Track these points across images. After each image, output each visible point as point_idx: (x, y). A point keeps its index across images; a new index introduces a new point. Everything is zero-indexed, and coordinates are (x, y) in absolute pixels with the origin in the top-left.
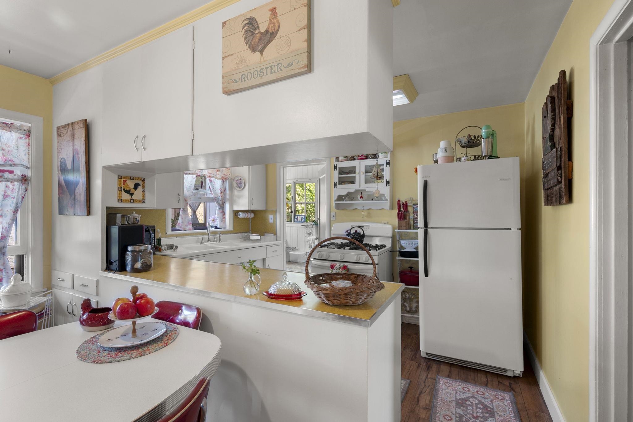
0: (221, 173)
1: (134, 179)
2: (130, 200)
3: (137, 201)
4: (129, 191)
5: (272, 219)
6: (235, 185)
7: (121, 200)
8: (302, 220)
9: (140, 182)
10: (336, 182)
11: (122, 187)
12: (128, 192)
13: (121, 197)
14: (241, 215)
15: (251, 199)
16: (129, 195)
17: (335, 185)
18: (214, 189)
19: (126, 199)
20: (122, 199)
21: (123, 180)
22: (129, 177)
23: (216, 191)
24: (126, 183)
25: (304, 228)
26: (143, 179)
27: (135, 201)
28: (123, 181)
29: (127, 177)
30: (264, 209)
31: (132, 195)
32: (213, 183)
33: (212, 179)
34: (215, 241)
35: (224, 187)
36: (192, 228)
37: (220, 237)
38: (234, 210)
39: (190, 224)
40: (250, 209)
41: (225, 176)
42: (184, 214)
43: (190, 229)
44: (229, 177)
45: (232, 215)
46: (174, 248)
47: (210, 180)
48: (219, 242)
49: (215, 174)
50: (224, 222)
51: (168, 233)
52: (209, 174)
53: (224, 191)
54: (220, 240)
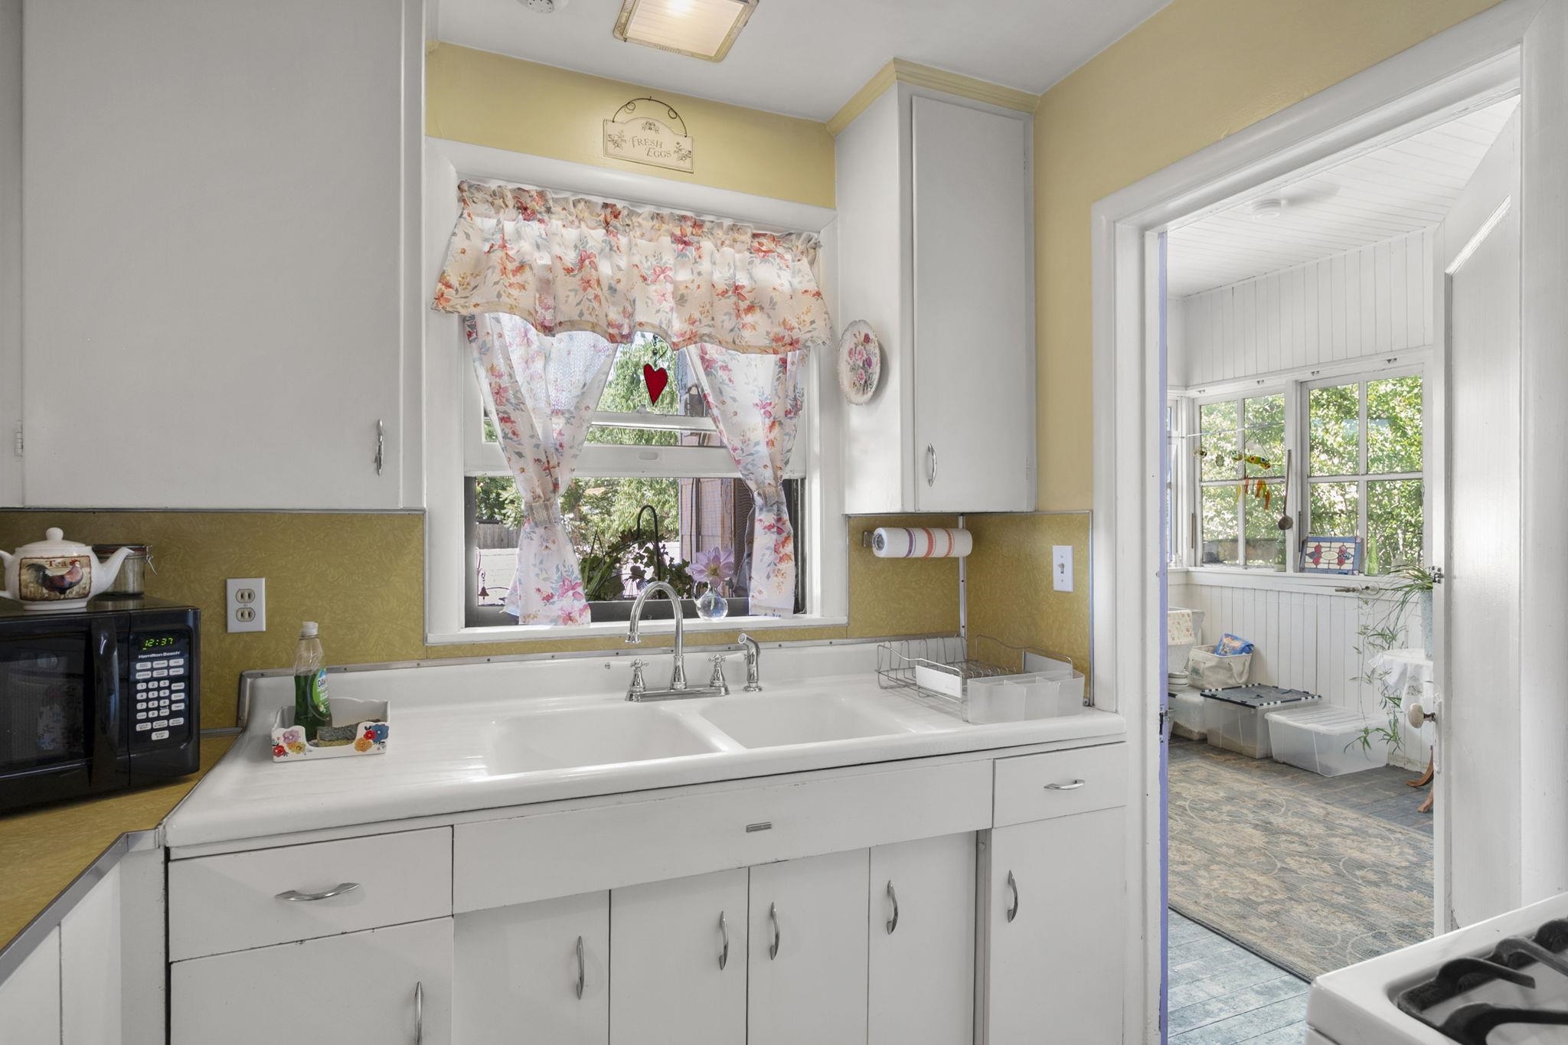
0: (769, 317)
5: (1069, 569)
6: (846, 378)
8: (1341, 562)
14: (893, 545)
15: (922, 450)
18: (723, 403)
23: (736, 414)
25: (1351, 602)
30: (1023, 506)
32: (720, 373)
33: (713, 351)
34: (717, 683)
35: (787, 396)
36: (582, 611)
37: (750, 662)
38: (848, 517)
39: (571, 593)
40: (910, 509)
41: (786, 333)
42: (534, 536)
43: (571, 619)
44: (809, 335)
45: (841, 542)
46: (361, 732)
47: (702, 358)
48: (746, 689)
49: (728, 325)
50: (780, 578)
51: (433, 638)
52: (687, 327)
53: (787, 413)
54: (750, 677)
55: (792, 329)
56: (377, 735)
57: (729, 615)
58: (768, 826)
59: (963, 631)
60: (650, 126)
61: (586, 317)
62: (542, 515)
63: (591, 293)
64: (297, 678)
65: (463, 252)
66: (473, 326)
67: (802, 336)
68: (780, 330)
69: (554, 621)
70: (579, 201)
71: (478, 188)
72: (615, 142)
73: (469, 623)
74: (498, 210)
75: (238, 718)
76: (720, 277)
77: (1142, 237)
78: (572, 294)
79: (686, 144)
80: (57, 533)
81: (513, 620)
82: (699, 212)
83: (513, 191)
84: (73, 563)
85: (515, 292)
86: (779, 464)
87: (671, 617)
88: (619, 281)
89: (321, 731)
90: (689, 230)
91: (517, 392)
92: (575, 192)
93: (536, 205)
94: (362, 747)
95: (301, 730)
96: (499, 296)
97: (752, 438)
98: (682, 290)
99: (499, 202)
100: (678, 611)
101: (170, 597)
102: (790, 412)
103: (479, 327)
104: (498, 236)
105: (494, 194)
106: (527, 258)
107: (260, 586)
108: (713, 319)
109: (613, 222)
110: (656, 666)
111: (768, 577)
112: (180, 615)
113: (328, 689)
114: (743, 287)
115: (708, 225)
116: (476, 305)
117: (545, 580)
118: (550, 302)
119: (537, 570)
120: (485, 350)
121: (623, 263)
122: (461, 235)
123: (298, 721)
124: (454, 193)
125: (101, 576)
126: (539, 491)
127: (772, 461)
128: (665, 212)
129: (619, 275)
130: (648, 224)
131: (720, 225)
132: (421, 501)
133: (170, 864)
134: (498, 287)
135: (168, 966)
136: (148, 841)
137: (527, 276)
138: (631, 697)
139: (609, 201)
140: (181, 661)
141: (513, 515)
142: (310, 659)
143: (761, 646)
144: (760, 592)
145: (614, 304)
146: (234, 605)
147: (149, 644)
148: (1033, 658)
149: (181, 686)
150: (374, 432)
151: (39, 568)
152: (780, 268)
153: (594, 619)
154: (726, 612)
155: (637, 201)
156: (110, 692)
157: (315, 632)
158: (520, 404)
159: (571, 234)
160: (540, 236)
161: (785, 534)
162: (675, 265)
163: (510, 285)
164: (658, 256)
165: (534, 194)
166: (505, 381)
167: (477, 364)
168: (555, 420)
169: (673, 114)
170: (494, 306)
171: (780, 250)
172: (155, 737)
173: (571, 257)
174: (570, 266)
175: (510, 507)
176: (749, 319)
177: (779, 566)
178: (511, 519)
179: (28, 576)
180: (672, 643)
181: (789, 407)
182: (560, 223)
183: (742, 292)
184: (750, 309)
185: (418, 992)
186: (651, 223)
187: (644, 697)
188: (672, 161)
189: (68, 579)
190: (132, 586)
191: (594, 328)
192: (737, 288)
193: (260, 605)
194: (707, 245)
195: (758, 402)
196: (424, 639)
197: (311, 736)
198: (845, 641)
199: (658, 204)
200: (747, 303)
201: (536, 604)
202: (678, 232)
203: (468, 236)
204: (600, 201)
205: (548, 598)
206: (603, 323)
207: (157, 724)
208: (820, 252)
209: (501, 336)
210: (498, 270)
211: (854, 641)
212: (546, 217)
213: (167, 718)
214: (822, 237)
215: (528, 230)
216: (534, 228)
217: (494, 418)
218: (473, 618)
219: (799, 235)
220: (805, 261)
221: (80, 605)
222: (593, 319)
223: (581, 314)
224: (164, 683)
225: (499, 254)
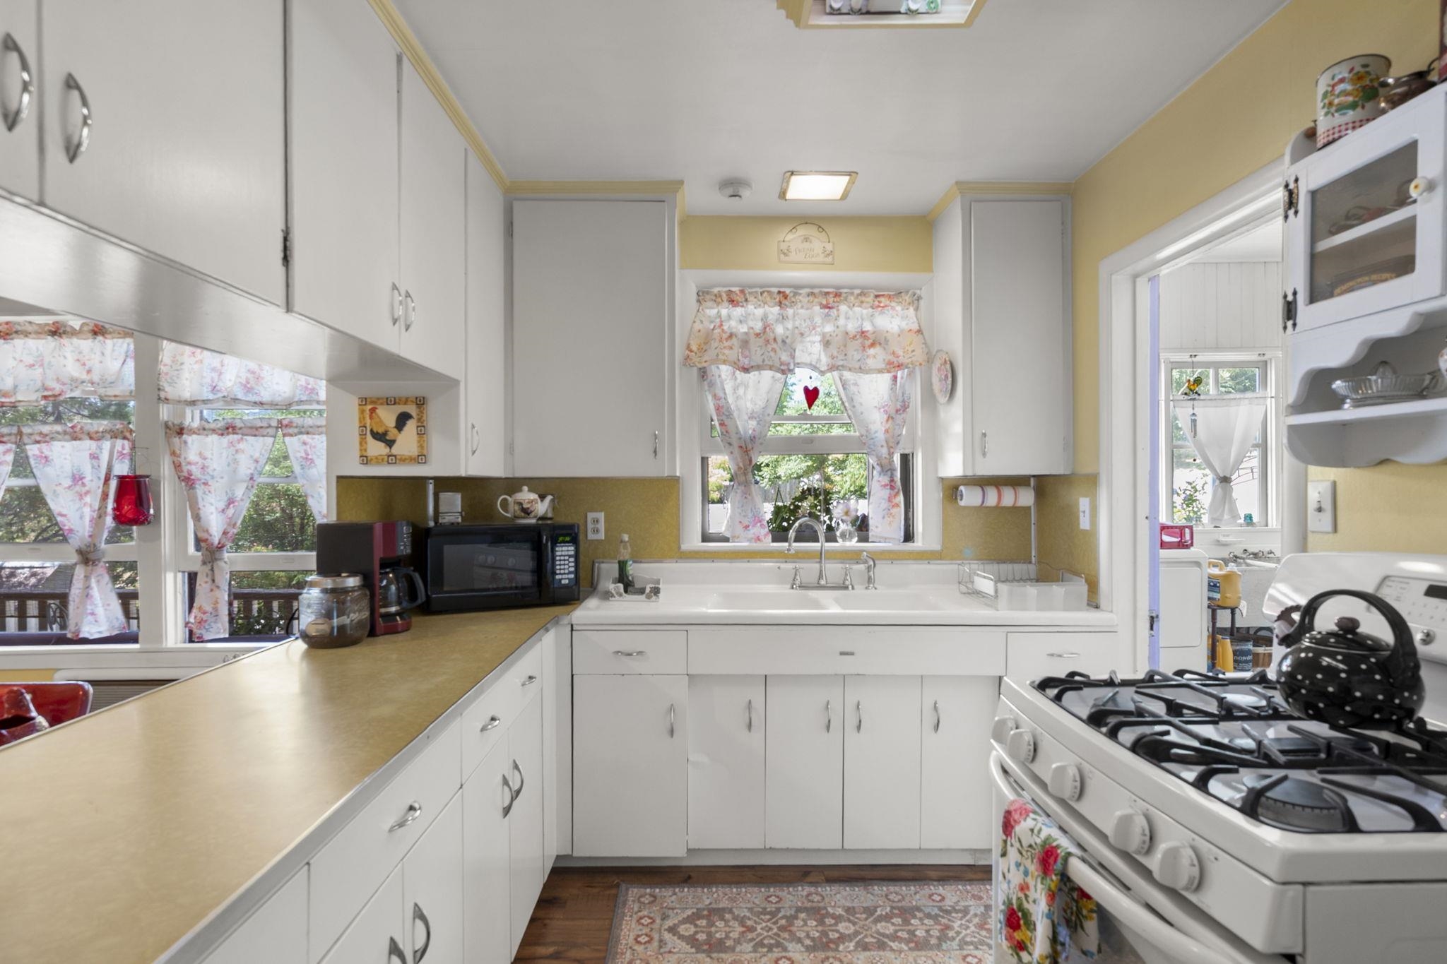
0: (885, 349)
1: (394, 404)
2: (386, 458)
3: (406, 459)
4: (385, 433)
5: (1087, 514)
7: (366, 460)
9: (411, 409)
10: (1295, 293)
11: (365, 427)
12: (380, 437)
13: (366, 450)
14: (971, 497)
15: (978, 435)
16: (383, 445)
17: (1290, 311)
19: (376, 454)
20: (366, 457)
21: (369, 407)
22: (382, 398)
23: (863, 411)
24: (377, 414)
26: (420, 401)
27: (401, 460)
28: (370, 410)
29: (378, 399)
31: (390, 443)
32: (853, 387)
33: (848, 375)
34: (847, 583)
35: (897, 400)
36: (766, 535)
37: (869, 571)
38: (942, 479)
39: (759, 524)
40: (970, 473)
41: (895, 360)
42: (739, 491)
43: (759, 540)
44: (910, 360)
45: (937, 495)
46: (648, 590)
47: (841, 379)
48: (867, 588)
49: (857, 357)
50: (891, 519)
51: (685, 547)
52: (830, 361)
53: (897, 411)
54: (869, 580)
55: (898, 357)
56: (656, 591)
57: (859, 541)
58: (852, 654)
59: (1033, 559)
60: (806, 239)
61: (767, 362)
62: (742, 478)
63: (770, 347)
64: (619, 562)
65: (699, 331)
66: (705, 372)
67: (906, 361)
68: (891, 358)
69: (749, 540)
70: (764, 292)
71: (708, 293)
72: (785, 254)
73: (704, 540)
74: (718, 304)
75: (592, 584)
76: (852, 327)
77: (1134, 283)
78: (759, 349)
79: (829, 247)
80: (525, 488)
81: (726, 540)
82: (838, 288)
83: (726, 292)
84: (532, 502)
85: (727, 352)
86: (891, 444)
87: (817, 540)
88: (787, 337)
89: (630, 589)
90: (831, 300)
91: (729, 408)
92: (761, 287)
93: (740, 298)
94: (649, 597)
95: (621, 586)
96: (717, 355)
97: (872, 428)
98: (828, 338)
99: (719, 300)
100: (822, 537)
101: (563, 520)
102: (900, 410)
103: (708, 372)
104: (718, 320)
105: (716, 296)
106: (734, 330)
107: (601, 516)
108: (846, 355)
109: (784, 302)
110: (809, 569)
111: (884, 518)
112: (571, 527)
113: (632, 569)
114: (868, 331)
115: (844, 295)
116: (706, 362)
117: (744, 516)
118: (747, 353)
119: (740, 511)
120: (711, 385)
121: (790, 326)
122: (698, 321)
123: (619, 582)
124: (695, 296)
125: (542, 508)
126: (741, 465)
127: (887, 442)
128: (816, 291)
129: (788, 333)
130: (805, 300)
131: (852, 294)
132: (676, 472)
133: (574, 632)
134: (716, 351)
135: (572, 676)
136: (565, 620)
137: (734, 340)
138: (793, 588)
139: (782, 290)
140: (573, 548)
141: (768, 476)
142: (625, 554)
143: (876, 562)
144: (877, 527)
145: (785, 351)
146: (590, 526)
147: (561, 539)
148: (1067, 575)
149: (572, 559)
150: (654, 437)
151: (521, 504)
152: (893, 317)
153: (774, 541)
154: (856, 539)
155: (797, 287)
156: (548, 562)
157: (627, 539)
158: (730, 415)
159: (759, 312)
160: (742, 315)
161: (896, 490)
162: (822, 323)
163: (724, 347)
164: (811, 318)
165: (738, 292)
166: (722, 402)
167: (707, 393)
168: (750, 422)
169: (820, 230)
170: (717, 361)
171: (893, 304)
172: (563, 582)
173: (758, 326)
174: (758, 331)
175: (765, 469)
176: (872, 351)
177: (892, 511)
178: (766, 480)
179: (517, 508)
180: (820, 556)
181: (899, 407)
182: (752, 307)
183: (868, 334)
184: (873, 345)
185: (671, 708)
186: (807, 299)
187: (802, 587)
188: (821, 258)
189: (532, 509)
190: (550, 515)
191: (771, 368)
192: (863, 332)
193: (602, 526)
194: (843, 308)
195: (876, 405)
196: (679, 548)
197: (626, 591)
198: (939, 562)
199: (812, 287)
200: (871, 341)
201: (739, 530)
202: (824, 302)
203: (702, 322)
204: (775, 290)
205: (746, 527)
206: (778, 365)
207: (564, 576)
208: (922, 302)
209: (720, 376)
210: (717, 341)
211: (947, 562)
212: (745, 304)
213: (568, 574)
214: (923, 293)
215: (735, 313)
216: (738, 311)
217: (716, 423)
218: (706, 538)
219: (907, 292)
220: (911, 309)
221: (533, 521)
222: (771, 363)
223: (763, 361)
224: (567, 558)
225: (717, 331)
